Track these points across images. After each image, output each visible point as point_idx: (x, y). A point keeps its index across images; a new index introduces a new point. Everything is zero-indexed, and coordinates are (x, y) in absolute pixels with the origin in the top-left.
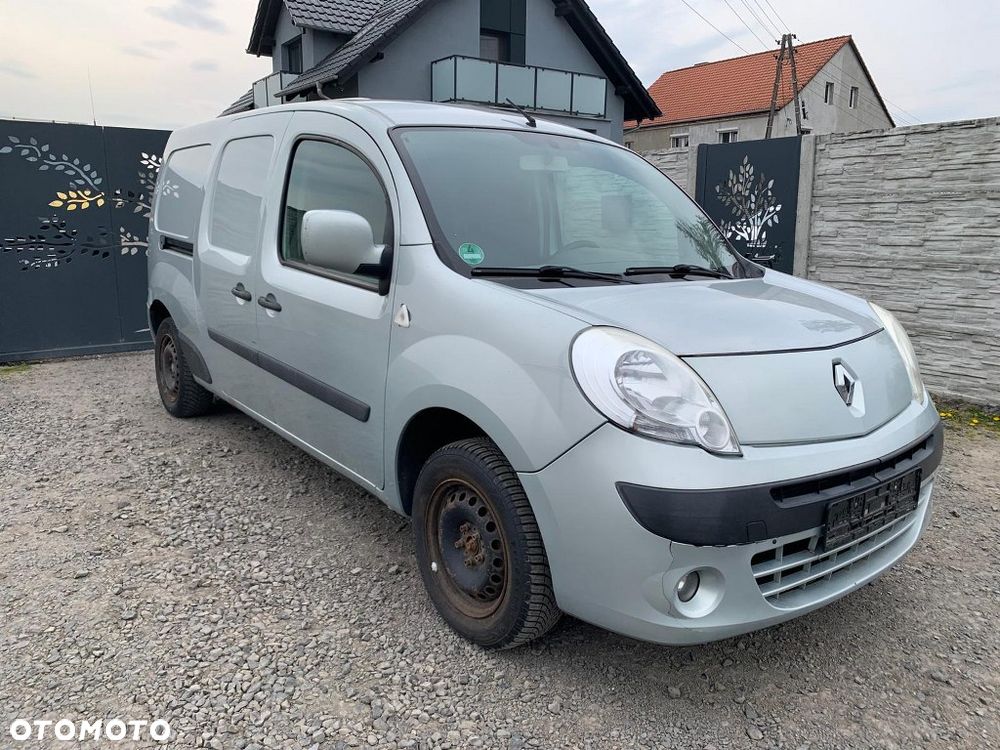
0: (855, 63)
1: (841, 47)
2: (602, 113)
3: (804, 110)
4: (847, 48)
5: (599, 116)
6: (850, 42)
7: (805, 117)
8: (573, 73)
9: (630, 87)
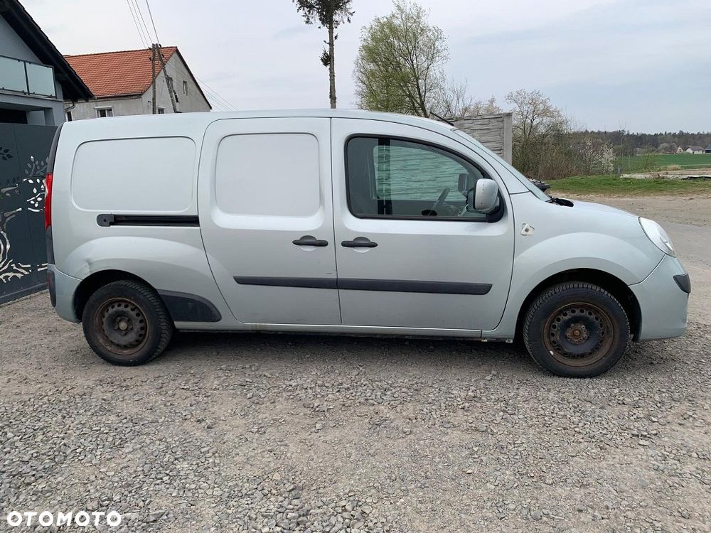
0: (182, 66)
1: (172, 54)
2: (54, 95)
3: (176, 96)
4: (175, 55)
5: (51, 97)
6: (177, 51)
7: (177, 101)
8: (25, 62)
9: (66, 75)
